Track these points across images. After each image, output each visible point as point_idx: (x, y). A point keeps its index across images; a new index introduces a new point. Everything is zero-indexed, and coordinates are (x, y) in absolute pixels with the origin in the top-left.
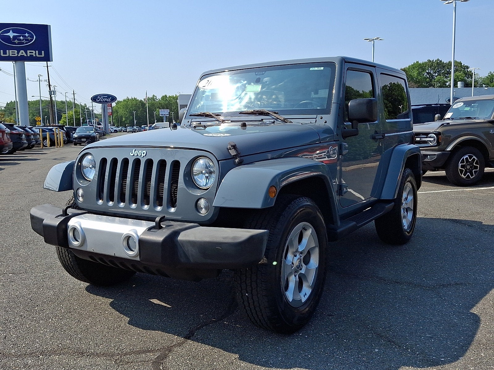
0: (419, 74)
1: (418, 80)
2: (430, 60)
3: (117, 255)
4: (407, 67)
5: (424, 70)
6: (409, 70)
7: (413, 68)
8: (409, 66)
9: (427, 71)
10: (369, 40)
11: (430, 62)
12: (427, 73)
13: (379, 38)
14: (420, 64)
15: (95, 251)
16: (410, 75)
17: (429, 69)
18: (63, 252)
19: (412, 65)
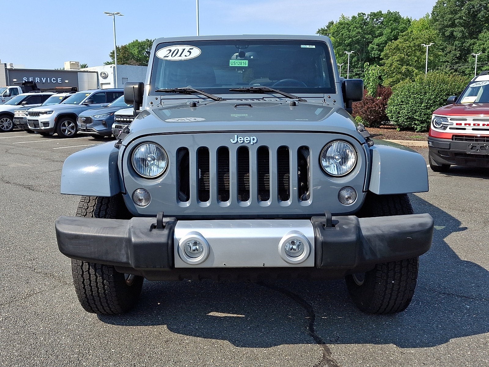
0: (139, 52)
1: (139, 59)
2: (148, 40)
3: (267, 265)
4: (128, 45)
5: (144, 49)
6: (130, 48)
7: (134, 46)
8: (129, 44)
9: (147, 50)
10: (109, 14)
11: (149, 41)
12: (147, 52)
13: (119, 13)
14: (139, 43)
15: (228, 265)
16: (132, 53)
17: (148, 48)
18: (93, 278)
19: (132, 43)
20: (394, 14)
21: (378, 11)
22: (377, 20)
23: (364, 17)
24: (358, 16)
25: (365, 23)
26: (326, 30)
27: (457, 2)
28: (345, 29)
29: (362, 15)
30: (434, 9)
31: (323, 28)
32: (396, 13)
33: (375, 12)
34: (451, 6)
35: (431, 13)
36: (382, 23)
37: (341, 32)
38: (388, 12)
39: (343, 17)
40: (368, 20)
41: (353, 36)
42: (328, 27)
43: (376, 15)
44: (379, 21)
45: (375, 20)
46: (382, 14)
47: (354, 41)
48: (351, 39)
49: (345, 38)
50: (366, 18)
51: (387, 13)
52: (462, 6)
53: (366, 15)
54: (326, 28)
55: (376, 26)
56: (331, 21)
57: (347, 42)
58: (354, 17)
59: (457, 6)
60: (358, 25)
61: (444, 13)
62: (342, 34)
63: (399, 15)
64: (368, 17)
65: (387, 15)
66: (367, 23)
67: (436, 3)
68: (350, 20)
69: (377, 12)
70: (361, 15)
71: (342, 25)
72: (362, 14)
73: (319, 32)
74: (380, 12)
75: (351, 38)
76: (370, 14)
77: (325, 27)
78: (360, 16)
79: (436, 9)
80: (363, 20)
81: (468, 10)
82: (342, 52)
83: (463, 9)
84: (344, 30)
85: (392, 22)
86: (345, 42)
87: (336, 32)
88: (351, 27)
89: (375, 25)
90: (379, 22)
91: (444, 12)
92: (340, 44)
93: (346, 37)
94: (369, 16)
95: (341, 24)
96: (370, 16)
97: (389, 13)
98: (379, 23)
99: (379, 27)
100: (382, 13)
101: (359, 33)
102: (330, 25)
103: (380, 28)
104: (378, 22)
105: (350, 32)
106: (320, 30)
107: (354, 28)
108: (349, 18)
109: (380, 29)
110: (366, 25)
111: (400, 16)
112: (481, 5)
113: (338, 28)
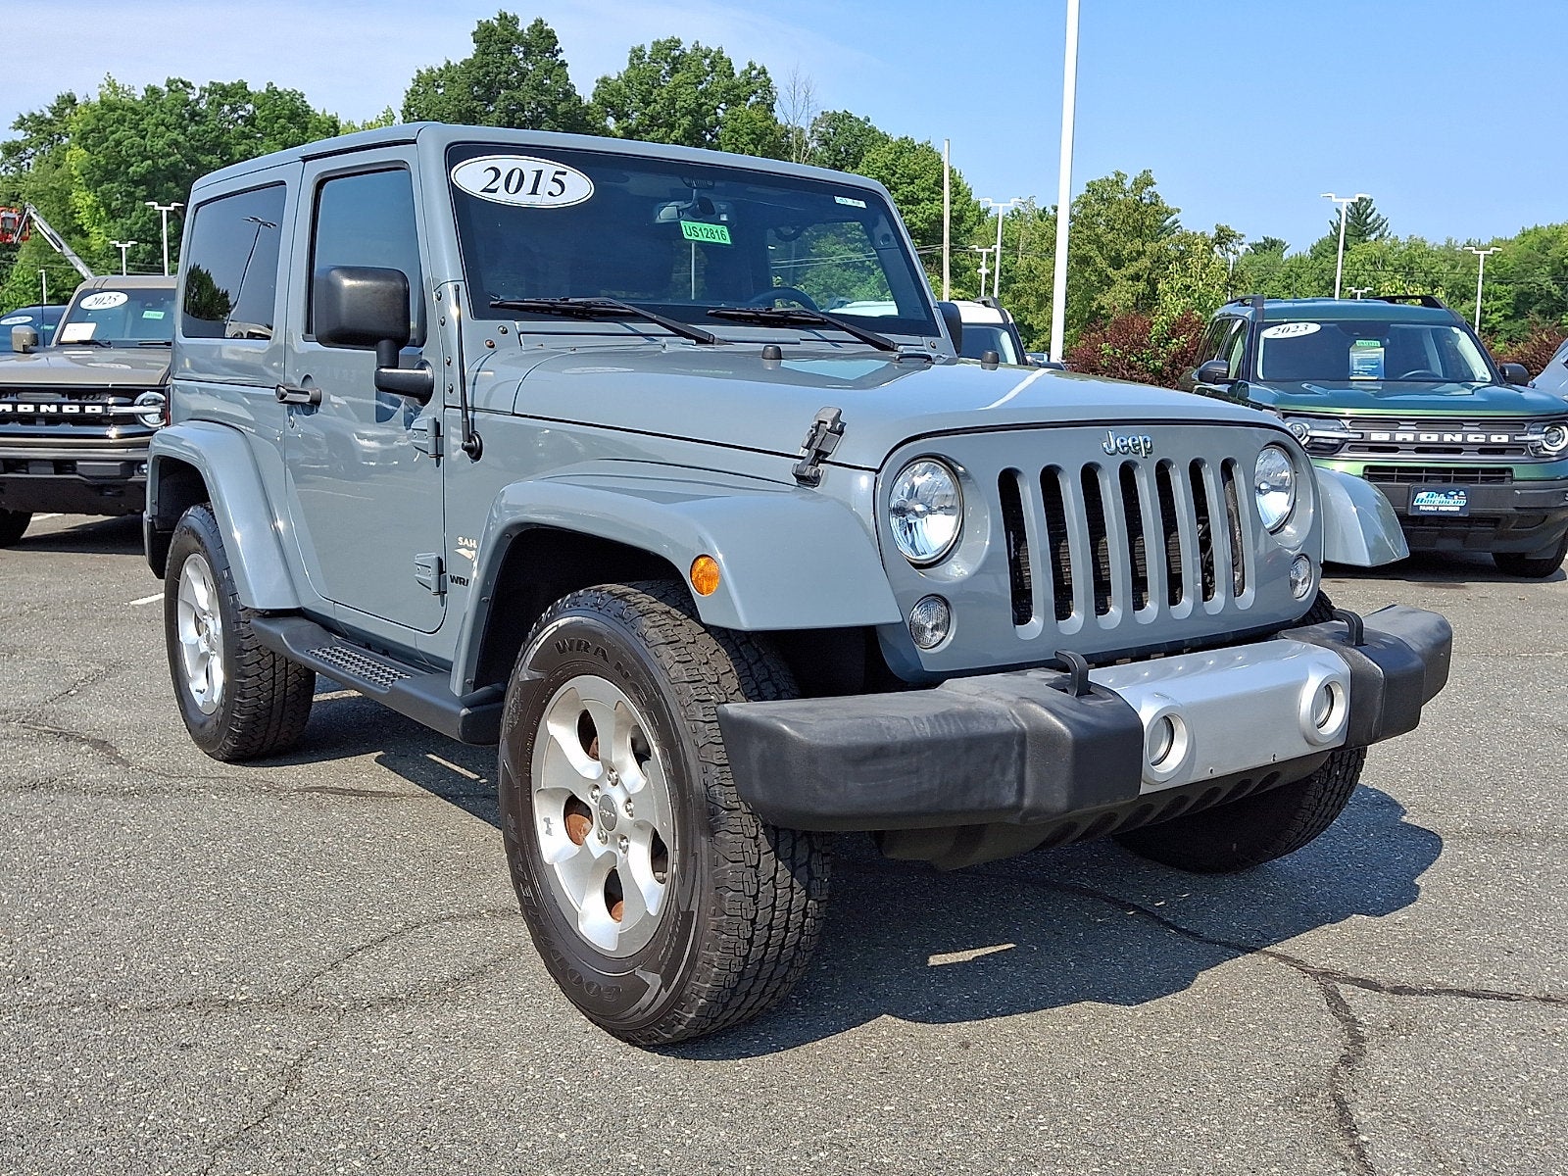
3: (1279, 757)
20: (288, 97)
21: (236, 82)
22: (234, 110)
23: (188, 93)
24: (166, 89)
25: (194, 114)
26: (50, 122)
27: (476, 88)
28: (126, 124)
29: (181, 86)
30: (409, 99)
31: (38, 113)
32: (295, 96)
33: (226, 84)
34: (460, 97)
35: (402, 108)
36: (250, 120)
37: (113, 133)
38: (267, 89)
39: (112, 84)
40: (203, 105)
41: (155, 151)
42: (58, 111)
43: (231, 94)
44: (241, 113)
45: (226, 108)
46: (250, 94)
47: (160, 170)
48: (150, 162)
49: (128, 155)
50: (196, 97)
51: (264, 91)
52: (490, 102)
53: (193, 88)
54: (49, 115)
55: (231, 127)
56: (65, 91)
57: (138, 169)
58: (153, 91)
59: (475, 98)
60: (171, 120)
61: (441, 115)
62: (118, 143)
63: (305, 102)
64: (202, 97)
65: (265, 97)
66: (199, 115)
67: (413, 80)
68: (139, 98)
69: (233, 84)
70: (179, 86)
71: (115, 111)
72: (182, 82)
73: (21, 124)
74: (243, 86)
75: (149, 158)
76: (207, 86)
77: (46, 111)
78: (173, 88)
79: (415, 100)
80: (186, 103)
81: (507, 115)
82: (119, 202)
83: (492, 109)
84: (122, 128)
85: (282, 121)
86: (131, 170)
87: (92, 131)
88: (145, 122)
89: (227, 123)
90: (241, 117)
91: (440, 113)
92: (109, 175)
93: (131, 152)
94: (207, 94)
95: (108, 106)
96: (210, 95)
97: (272, 92)
98: (239, 121)
99: (244, 132)
100: (248, 88)
101: (175, 143)
102: (64, 106)
103: (245, 136)
104: (236, 116)
105: (143, 138)
106: (26, 117)
107: (157, 126)
108: (132, 92)
109: (247, 141)
110: (197, 123)
111: (308, 106)
112: (539, 104)
113: (99, 120)
